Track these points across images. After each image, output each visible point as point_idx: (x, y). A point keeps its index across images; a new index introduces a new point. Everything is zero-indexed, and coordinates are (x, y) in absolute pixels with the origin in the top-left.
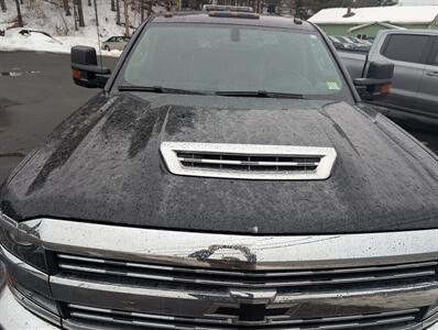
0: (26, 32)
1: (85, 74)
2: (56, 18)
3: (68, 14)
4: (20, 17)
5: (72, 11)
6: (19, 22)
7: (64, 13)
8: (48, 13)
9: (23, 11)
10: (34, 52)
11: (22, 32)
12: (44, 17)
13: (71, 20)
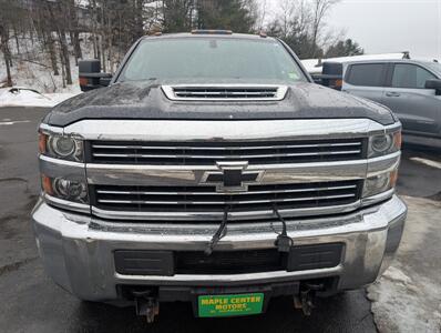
0: (16, 90)
1: (91, 80)
2: (45, 78)
3: (56, 74)
4: (9, 78)
5: (60, 71)
6: (9, 82)
7: (53, 73)
8: (37, 73)
9: (13, 73)
10: (23, 107)
11: (12, 91)
12: (33, 77)
13: (59, 79)
